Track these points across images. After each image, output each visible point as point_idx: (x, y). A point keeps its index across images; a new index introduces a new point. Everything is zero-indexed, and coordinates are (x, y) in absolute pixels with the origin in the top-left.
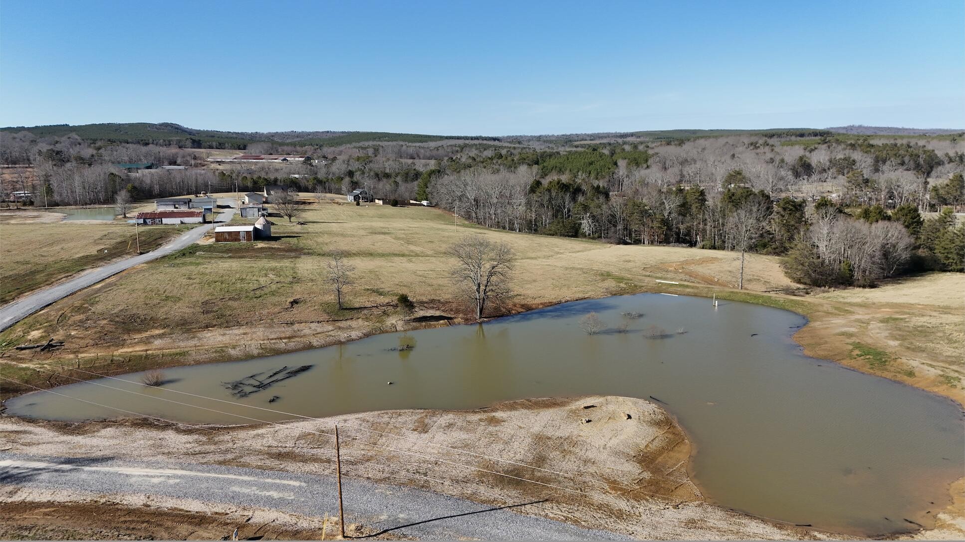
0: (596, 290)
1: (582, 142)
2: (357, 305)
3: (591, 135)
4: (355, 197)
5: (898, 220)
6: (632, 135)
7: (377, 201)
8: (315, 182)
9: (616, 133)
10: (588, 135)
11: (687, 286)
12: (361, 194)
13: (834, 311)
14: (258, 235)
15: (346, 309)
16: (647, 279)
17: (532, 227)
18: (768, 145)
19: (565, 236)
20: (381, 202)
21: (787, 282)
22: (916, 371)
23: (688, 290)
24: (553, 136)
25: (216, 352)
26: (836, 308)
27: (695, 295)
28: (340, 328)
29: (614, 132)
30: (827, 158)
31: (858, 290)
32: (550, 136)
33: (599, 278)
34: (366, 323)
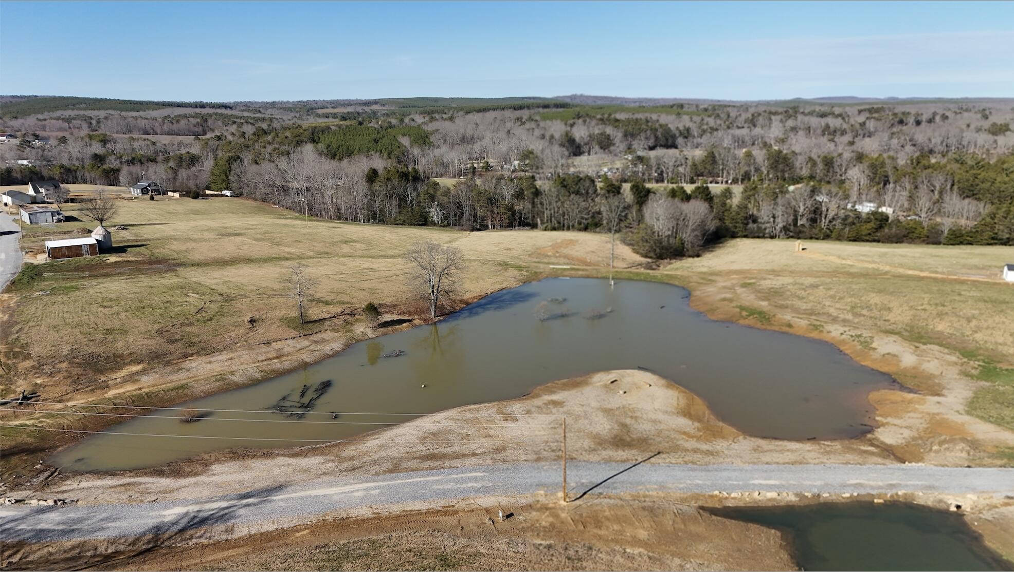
0: (509, 280)
1: (325, 111)
2: (316, 318)
3: (331, 102)
4: (142, 189)
5: (696, 197)
6: (375, 102)
7: (170, 194)
8: (63, 170)
9: (357, 100)
10: (327, 102)
11: (578, 270)
12: (149, 186)
13: (702, 281)
14: (104, 247)
15: (308, 322)
16: (542, 266)
17: (376, 217)
18: (532, 120)
19: (415, 225)
20: (177, 195)
21: (638, 258)
22: (792, 322)
23: (580, 273)
24: (288, 102)
25: (217, 380)
26: (703, 279)
27: (588, 277)
28: (316, 342)
29: (354, 98)
30: (587, 134)
31: (690, 260)
32: (285, 103)
33: (500, 268)
34: (336, 334)
